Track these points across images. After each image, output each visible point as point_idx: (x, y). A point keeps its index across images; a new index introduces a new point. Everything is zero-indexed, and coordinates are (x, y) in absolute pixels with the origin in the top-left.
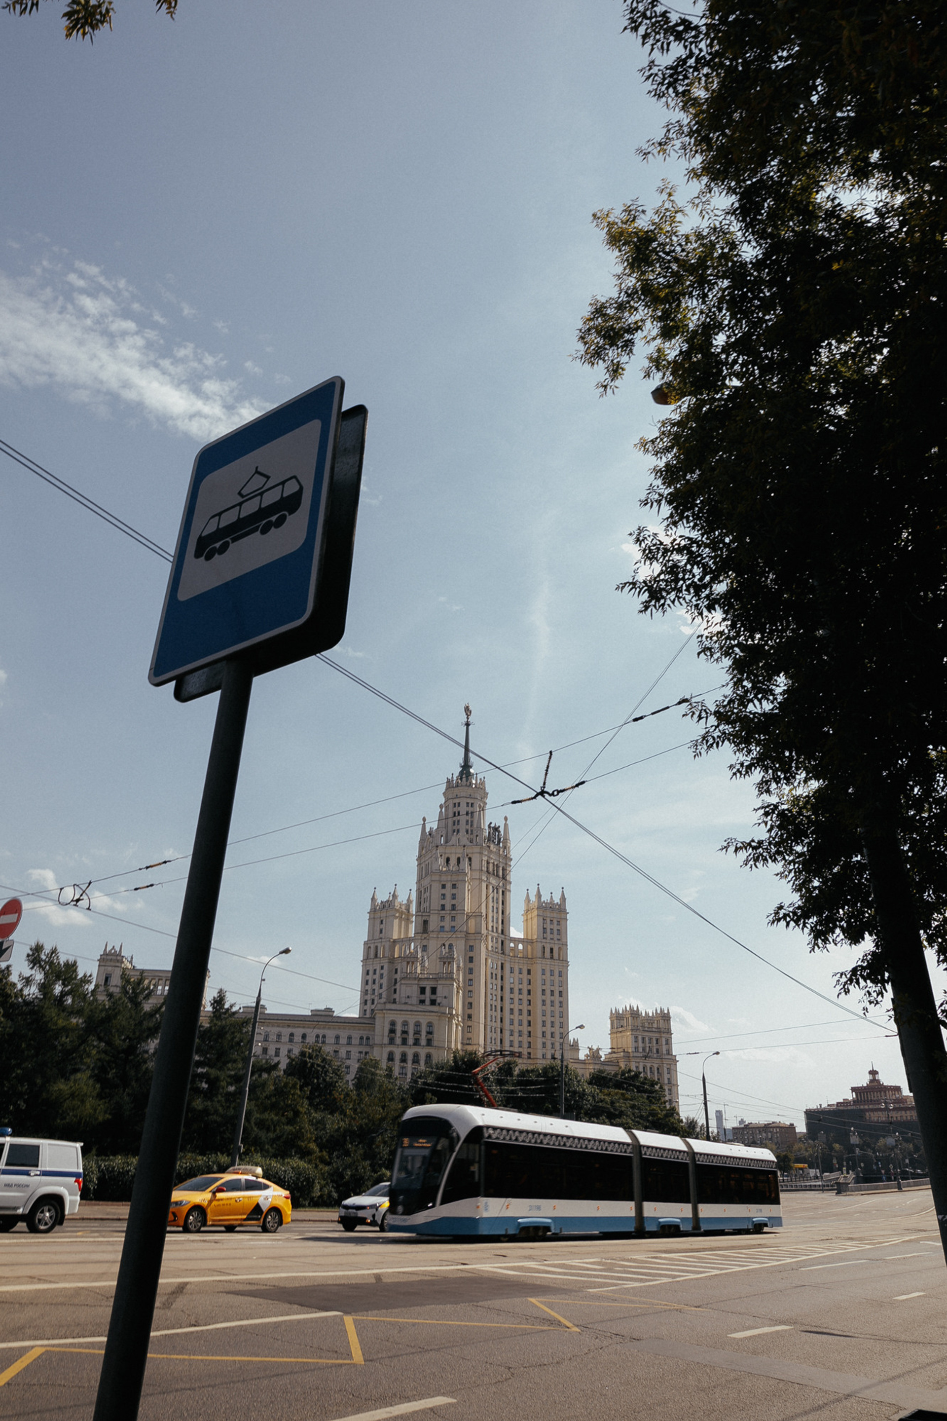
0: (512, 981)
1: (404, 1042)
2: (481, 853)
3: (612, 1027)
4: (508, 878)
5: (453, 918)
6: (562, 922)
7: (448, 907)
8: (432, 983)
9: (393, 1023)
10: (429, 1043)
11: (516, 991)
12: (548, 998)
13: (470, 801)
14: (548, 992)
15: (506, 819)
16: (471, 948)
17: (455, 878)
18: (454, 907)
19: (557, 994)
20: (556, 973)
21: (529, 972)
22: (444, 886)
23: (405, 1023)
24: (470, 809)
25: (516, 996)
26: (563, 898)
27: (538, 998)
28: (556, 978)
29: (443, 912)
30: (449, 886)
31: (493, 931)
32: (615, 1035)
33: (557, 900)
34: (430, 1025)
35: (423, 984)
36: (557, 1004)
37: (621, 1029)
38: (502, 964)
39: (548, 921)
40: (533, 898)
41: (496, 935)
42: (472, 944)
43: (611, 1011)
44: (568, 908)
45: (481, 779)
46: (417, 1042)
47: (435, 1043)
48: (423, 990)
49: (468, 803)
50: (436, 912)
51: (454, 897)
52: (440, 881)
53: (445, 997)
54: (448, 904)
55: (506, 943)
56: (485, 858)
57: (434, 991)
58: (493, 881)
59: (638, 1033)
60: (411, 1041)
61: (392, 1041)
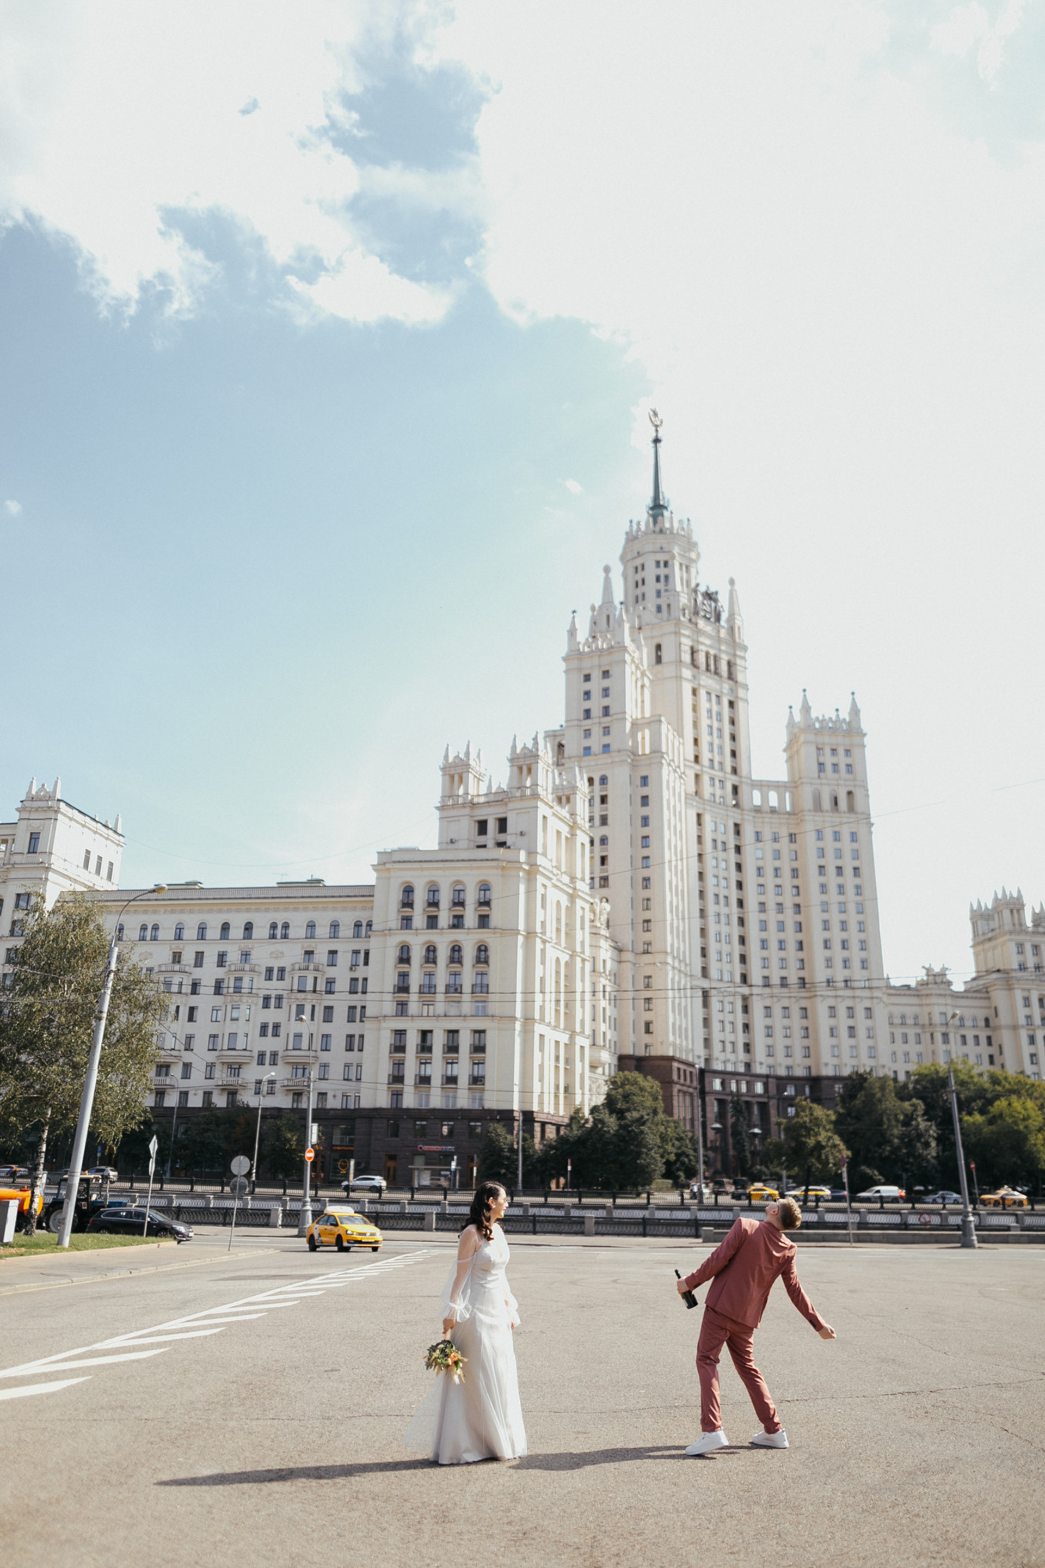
0: (759, 854)
1: (432, 922)
2: (677, 634)
3: (975, 934)
4: (740, 678)
5: (607, 731)
6: (855, 752)
7: (596, 712)
8: (499, 812)
9: (409, 890)
10: (484, 921)
11: (769, 872)
12: (832, 880)
13: (662, 557)
14: (831, 871)
15: (732, 582)
16: (645, 780)
17: (605, 660)
18: (606, 711)
19: (848, 871)
20: (846, 837)
21: (792, 838)
22: (587, 678)
23: (434, 890)
24: (662, 571)
25: (770, 880)
26: (855, 711)
27: (813, 880)
28: (846, 845)
29: (588, 722)
30: (596, 675)
31: (712, 767)
32: (980, 948)
33: (845, 715)
34: (485, 887)
35: (481, 814)
36: (850, 890)
37: (990, 935)
38: (737, 826)
39: (828, 751)
40: (797, 718)
41: (720, 774)
42: (644, 774)
43: (971, 906)
44: (865, 726)
45: (681, 522)
46: (458, 922)
47: (494, 921)
48: (482, 827)
49: (658, 563)
50: (576, 723)
51: (606, 692)
52: (580, 669)
53: (522, 834)
54: (595, 705)
55: (743, 790)
56: (686, 643)
57: (502, 824)
58: (707, 681)
59: (1021, 938)
60: (444, 918)
61: (407, 922)
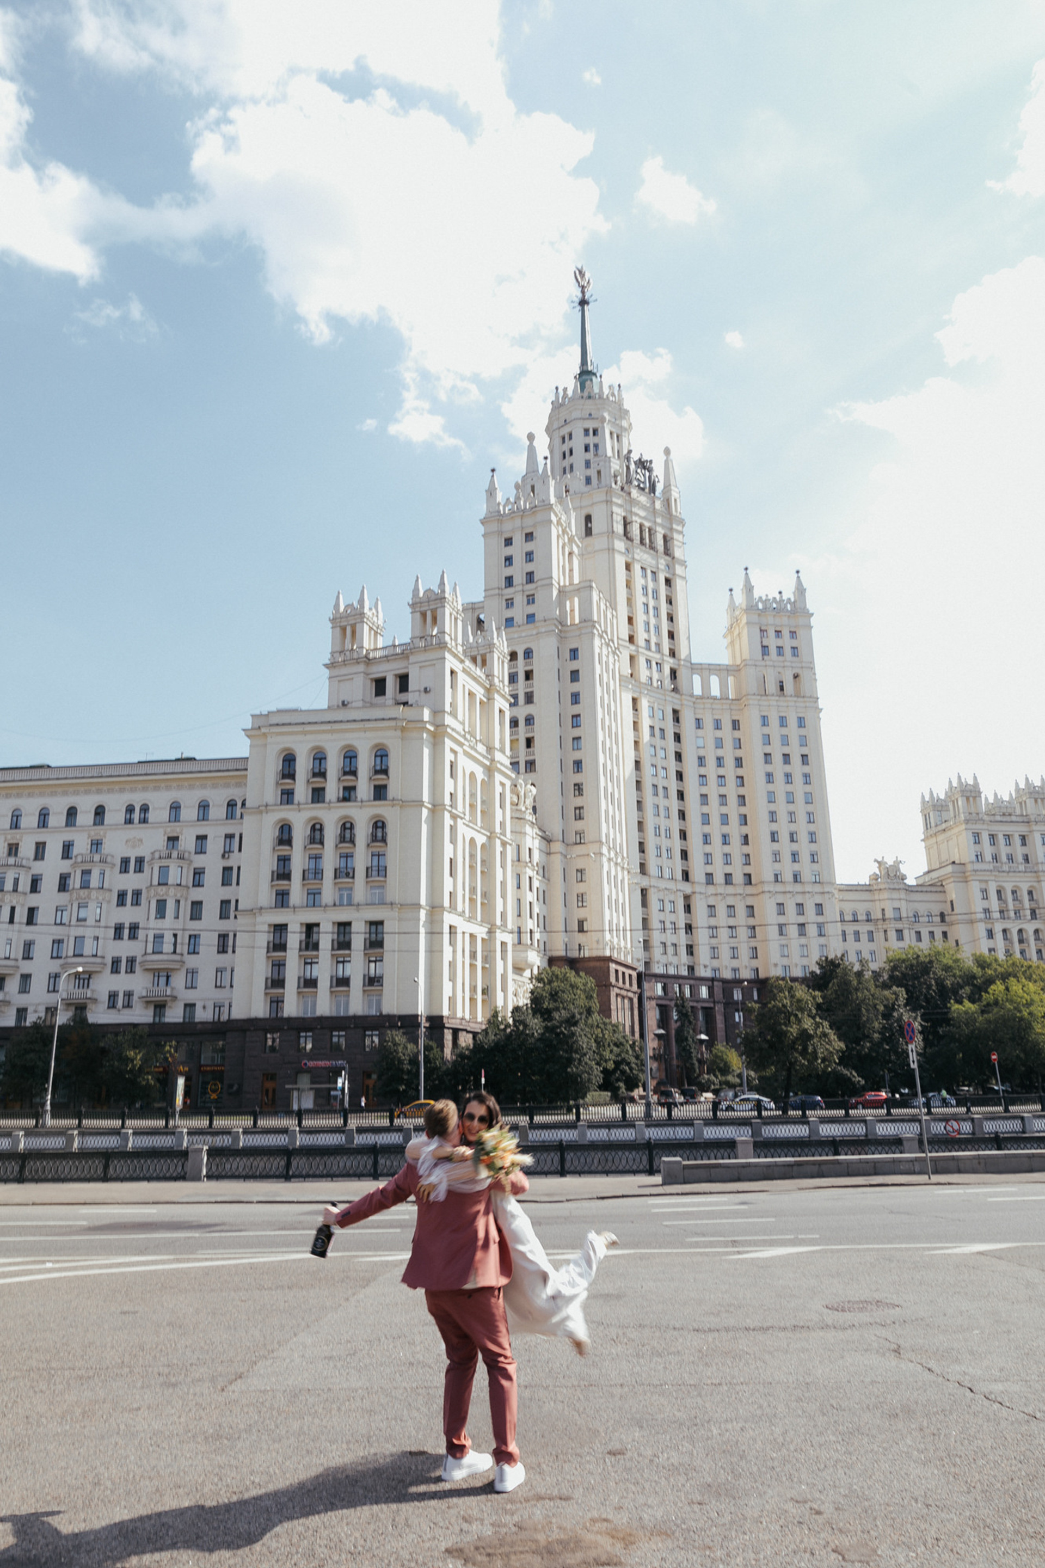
0: (700, 743)
1: (318, 795)
2: (609, 502)
3: (927, 826)
4: (678, 553)
5: (531, 600)
6: (801, 633)
7: (519, 579)
9: (289, 760)
10: (380, 792)
11: (711, 762)
12: (778, 767)
13: (591, 425)
14: (777, 758)
15: (667, 452)
16: (574, 653)
17: (529, 522)
18: (530, 577)
19: (796, 759)
20: (793, 722)
21: (736, 725)
22: (508, 542)
23: (320, 757)
24: (591, 440)
25: (711, 770)
26: (800, 590)
27: (755, 770)
28: (793, 730)
29: (510, 590)
30: (518, 539)
31: (649, 649)
32: (933, 840)
33: (789, 594)
34: (381, 754)
35: (378, 671)
36: (798, 779)
37: (944, 826)
38: (675, 712)
39: (772, 633)
40: (740, 599)
41: (658, 656)
42: (573, 646)
43: (923, 797)
44: (810, 606)
45: (610, 387)
46: (348, 794)
47: (392, 792)
48: (380, 686)
49: (586, 431)
50: (496, 591)
51: (529, 556)
52: (500, 533)
53: (426, 691)
54: (518, 571)
55: (682, 674)
56: (619, 513)
57: (403, 681)
58: (642, 556)
59: (978, 827)
60: (332, 789)
61: (287, 796)
